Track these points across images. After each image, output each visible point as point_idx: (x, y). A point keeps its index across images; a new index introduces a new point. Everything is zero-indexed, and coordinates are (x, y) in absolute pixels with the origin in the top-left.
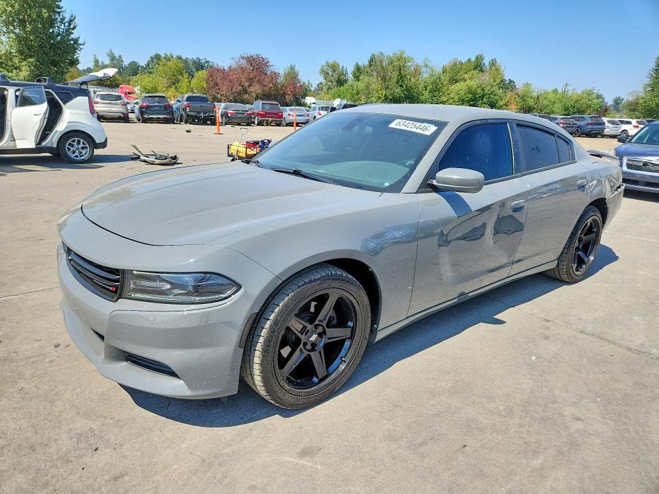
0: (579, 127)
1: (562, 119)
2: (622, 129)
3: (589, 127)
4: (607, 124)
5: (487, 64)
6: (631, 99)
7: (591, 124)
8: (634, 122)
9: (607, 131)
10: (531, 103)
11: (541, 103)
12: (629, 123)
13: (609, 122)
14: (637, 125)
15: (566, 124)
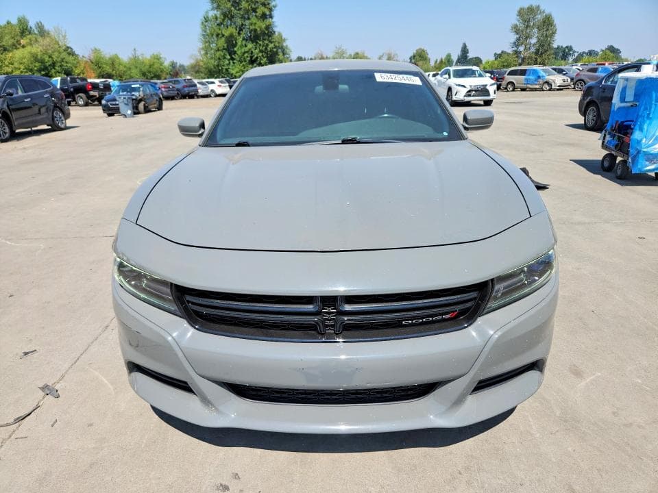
0: (178, 90)
1: (162, 83)
2: (210, 89)
3: (186, 89)
4: (198, 86)
5: (34, 27)
6: (193, 62)
7: (186, 86)
8: (216, 81)
9: (201, 92)
10: (108, 69)
11: (118, 70)
12: (213, 83)
13: (199, 83)
14: (220, 84)
15: (167, 88)
